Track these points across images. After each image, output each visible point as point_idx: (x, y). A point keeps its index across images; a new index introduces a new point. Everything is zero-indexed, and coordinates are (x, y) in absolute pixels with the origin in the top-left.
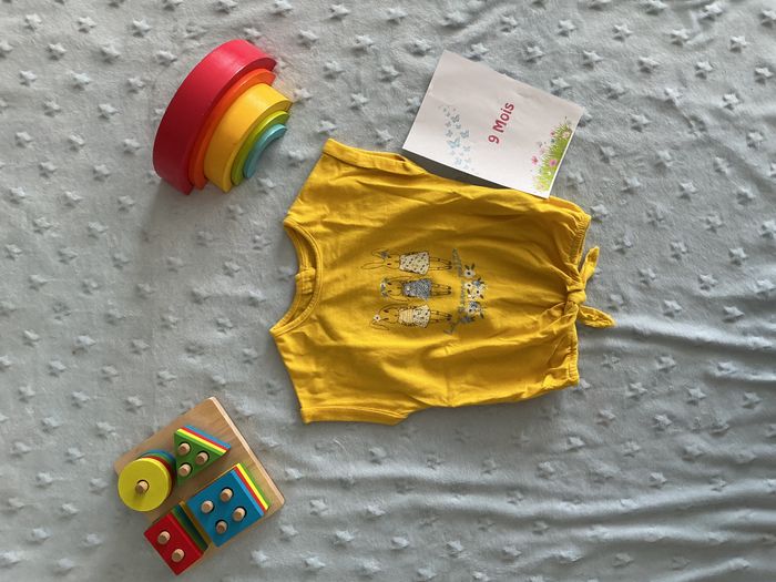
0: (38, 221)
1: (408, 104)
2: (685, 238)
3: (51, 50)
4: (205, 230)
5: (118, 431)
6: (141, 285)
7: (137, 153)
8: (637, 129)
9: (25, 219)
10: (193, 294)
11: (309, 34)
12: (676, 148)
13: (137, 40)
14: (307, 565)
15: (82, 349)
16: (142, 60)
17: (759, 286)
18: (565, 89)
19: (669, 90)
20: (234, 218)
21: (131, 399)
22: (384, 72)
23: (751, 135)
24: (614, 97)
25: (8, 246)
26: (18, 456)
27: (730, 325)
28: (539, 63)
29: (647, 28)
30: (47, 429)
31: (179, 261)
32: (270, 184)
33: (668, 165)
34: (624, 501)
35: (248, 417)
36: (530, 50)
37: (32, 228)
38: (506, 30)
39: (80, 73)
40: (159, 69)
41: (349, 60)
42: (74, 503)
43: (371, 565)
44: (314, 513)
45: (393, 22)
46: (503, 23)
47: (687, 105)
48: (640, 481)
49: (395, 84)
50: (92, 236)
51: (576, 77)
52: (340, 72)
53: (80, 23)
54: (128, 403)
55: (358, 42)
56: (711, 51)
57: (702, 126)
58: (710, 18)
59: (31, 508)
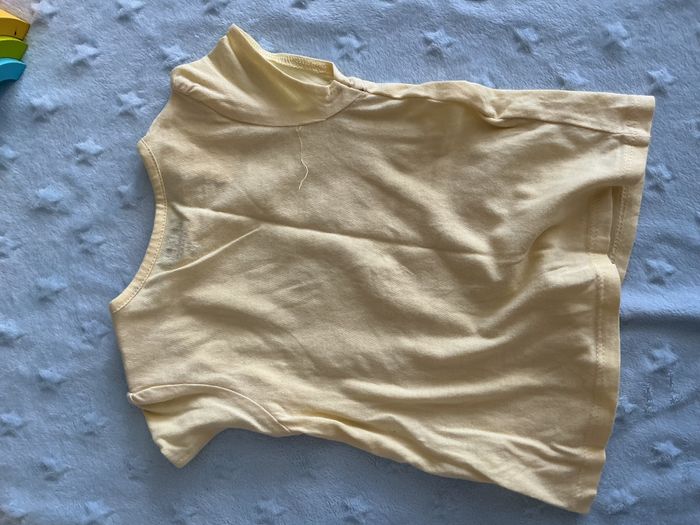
12: (634, 17)
33: (625, 44)
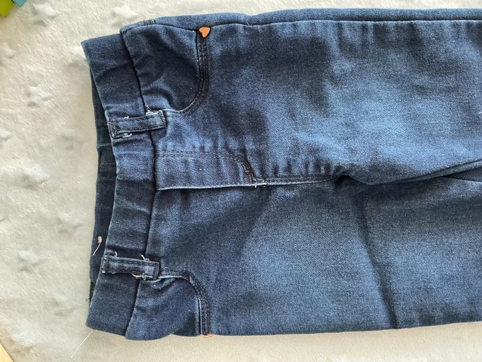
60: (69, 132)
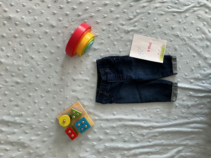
0: (38, 63)
1: (121, 36)
2: (181, 65)
3: (40, 24)
4: (76, 65)
5: (57, 109)
6: (62, 77)
7: (60, 48)
8: (171, 41)
9: (35, 63)
10: (73, 79)
11: (98, 21)
13: (60, 22)
14: (100, 138)
15: (49, 91)
16: (61, 27)
17: (197, 75)
18: (155, 33)
19: (178, 33)
20: (82, 62)
21: (60, 102)
22: (115, 29)
23: (196, 42)
24: (166, 34)
25: (31, 69)
26: (34, 116)
27: (191, 84)
28: (149, 27)
29: (173, 19)
30: (41, 109)
31: (70, 72)
32: (90, 54)
34: (169, 123)
35: (86, 106)
36: (147, 24)
37: (37, 64)
38: (142, 20)
39: (47, 29)
40: (65, 29)
41: (107, 27)
42: (47, 126)
43: (114, 138)
44: (101, 127)
45: (117, 18)
46: (141, 18)
47: (182, 36)
48: (172, 118)
49: (117, 32)
50: (51, 66)
51: (157, 30)
52: (105, 30)
53: (47, 18)
54: (59, 103)
55: (109, 23)
56: (187, 24)
57: (185, 40)
58: (186, 17)
59: (37, 127)
60: (93, 73)
